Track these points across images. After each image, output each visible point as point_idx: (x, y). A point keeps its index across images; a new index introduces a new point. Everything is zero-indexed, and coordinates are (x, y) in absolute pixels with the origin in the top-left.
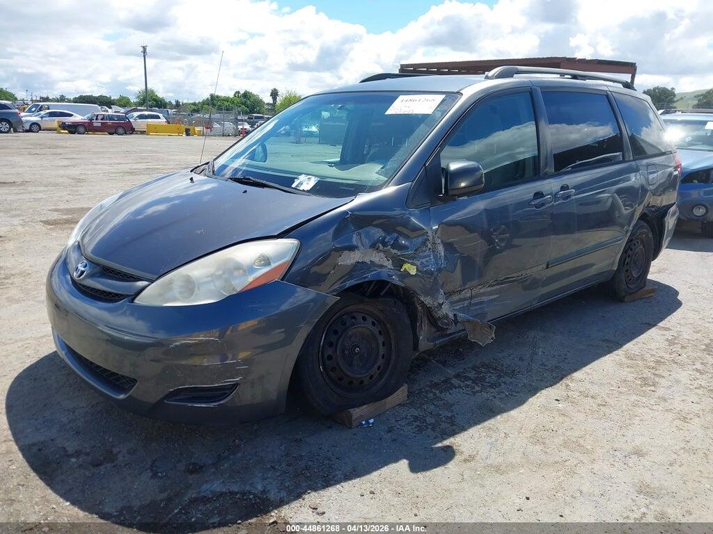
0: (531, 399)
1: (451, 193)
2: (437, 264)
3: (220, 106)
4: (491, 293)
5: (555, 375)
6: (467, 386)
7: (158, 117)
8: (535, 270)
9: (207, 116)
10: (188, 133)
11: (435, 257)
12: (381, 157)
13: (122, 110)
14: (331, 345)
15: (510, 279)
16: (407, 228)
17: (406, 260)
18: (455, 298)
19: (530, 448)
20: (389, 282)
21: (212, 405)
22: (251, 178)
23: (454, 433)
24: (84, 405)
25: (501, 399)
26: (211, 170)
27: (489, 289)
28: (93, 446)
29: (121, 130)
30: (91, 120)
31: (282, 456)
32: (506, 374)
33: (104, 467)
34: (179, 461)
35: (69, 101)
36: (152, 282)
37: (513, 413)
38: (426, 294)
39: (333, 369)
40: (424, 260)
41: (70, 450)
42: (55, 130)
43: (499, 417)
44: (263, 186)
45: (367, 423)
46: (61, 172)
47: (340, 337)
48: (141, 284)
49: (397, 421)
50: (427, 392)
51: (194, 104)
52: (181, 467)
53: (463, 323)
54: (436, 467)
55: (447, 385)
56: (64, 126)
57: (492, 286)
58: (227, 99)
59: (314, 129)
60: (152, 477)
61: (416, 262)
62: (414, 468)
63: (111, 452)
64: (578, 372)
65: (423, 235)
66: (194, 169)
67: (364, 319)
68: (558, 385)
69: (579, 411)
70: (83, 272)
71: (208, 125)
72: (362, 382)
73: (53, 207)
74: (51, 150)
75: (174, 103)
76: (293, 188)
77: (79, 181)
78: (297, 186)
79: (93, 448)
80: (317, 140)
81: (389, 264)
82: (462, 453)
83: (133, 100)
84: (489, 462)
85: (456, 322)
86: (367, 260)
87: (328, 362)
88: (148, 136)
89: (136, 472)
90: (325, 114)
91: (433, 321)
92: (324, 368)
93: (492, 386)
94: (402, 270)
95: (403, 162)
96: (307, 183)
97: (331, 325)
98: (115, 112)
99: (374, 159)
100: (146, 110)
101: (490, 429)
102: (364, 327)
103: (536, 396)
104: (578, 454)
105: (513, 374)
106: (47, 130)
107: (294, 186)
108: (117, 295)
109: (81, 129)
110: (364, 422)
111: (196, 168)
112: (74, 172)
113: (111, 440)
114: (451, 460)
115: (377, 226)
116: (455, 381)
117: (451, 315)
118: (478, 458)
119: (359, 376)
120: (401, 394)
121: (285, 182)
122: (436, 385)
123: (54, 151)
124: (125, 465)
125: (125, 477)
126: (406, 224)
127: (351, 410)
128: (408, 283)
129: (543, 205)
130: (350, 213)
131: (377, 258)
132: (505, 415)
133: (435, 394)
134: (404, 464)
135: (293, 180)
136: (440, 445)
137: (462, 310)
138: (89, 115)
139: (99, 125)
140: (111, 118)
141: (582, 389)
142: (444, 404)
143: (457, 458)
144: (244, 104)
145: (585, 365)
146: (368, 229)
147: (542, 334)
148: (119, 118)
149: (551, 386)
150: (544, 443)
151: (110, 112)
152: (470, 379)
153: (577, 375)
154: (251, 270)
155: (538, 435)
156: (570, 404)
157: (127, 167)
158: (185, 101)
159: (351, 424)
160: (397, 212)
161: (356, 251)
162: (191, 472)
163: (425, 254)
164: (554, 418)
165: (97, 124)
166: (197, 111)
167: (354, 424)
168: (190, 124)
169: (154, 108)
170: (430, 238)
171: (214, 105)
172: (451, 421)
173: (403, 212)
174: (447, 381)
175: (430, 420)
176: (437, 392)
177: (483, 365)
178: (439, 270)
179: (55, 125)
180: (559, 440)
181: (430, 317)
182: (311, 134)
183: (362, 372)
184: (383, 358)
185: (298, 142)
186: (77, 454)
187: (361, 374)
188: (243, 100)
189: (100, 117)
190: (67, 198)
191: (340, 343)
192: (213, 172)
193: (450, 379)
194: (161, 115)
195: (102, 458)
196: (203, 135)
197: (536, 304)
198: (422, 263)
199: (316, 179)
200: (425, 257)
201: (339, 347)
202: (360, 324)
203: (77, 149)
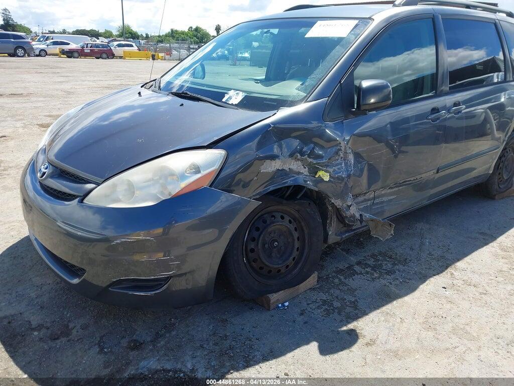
0: (421, 286)
1: (363, 108)
2: (348, 171)
3: (178, 37)
4: (391, 194)
5: (440, 264)
6: (367, 273)
7: (132, 46)
8: (428, 174)
9: (168, 45)
10: (153, 58)
11: (346, 164)
12: (302, 75)
13: (106, 40)
14: (253, 240)
15: (407, 183)
16: (323, 140)
17: (320, 167)
18: (361, 199)
19: (424, 334)
20: (304, 187)
21: (149, 294)
22: (188, 93)
23: (356, 318)
24: (51, 282)
25: (397, 285)
26: (157, 85)
27: (389, 191)
28: (53, 320)
29: (104, 56)
30: (83, 47)
31: (210, 336)
32: (399, 262)
33: (60, 341)
34: (124, 337)
35: (69, 33)
36: (98, 185)
37: (407, 299)
38: (337, 197)
39: (255, 261)
40: (336, 168)
41: (34, 324)
42: (57, 55)
43: (395, 302)
44: (198, 100)
45: (284, 306)
46: (57, 87)
47: (261, 233)
48: (89, 186)
49: (308, 304)
50: (333, 277)
51: (159, 36)
52: (124, 343)
53: (367, 221)
54: (342, 351)
55: (350, 271)
56: (63, 52)
57: (392, 188)
58: (183, 33)
59: (247, 55)
60: (98, 353)
61: (329, 169)
62: (324, 351)
63: (68, 326)
64: (461, 262)
65: (337, 145)
66: (144, 85)
67: (282, 218)
68: (444, 273)
69: (464, 299)
70: (44, 173)
71: (168, 52)
72: (279, 271)
73: (48, 114)
74: (52, 70)
75: (145, 36)
76: (223, 102)
77: (69, 93)
78: (227, 100)
79: (53, 322)
80: (249, 63)
81: (305, 171)
82: (364, 336)
83: (115, 33)
84: (388, 347)
85: (361, 221)
86: (286, 167)
87: (250, 255)
88: (125, 60)
89: (87, 347)
90: (255, 44)
91: (341, 218)
92: (247, 259)
93: (389, 273)
94: (317, 176)
95: (321, 79)
96: (235, 98)
97: (254, 222)
98: (102, 42)
99: (293, 77)
100: (123, 40)
101: (388, 313)
102: (281, 225)
103: (425, 284)
104: (466, 341)
105: (405, 262)
106: (53, 55)
107: (224, 100)
108: (70, 195)
109: (76, 54)
110: (280, 305)
111: (146, 84)
112: (67, 87)
113: (68, 315)
114: (355, 344)
115: (296, 137)
116: (357, 268)
117: (358, 216)
118: (378, 342)
119: (277, 266)
120: (312, 280)
121: (216, 97)
122: (340, 271)
123: (54, 70)
124: (78, 340)
125: (77, 351)
126: (322, 135)
127: (270, 296)
128: (321, 187)
129: (438, 119)
130: (272, 126)
131: (295, 165)
132: (400, 300)
133: (340, 280)
134: (314, 346)
135: (223, 95)
136: (345, 328)
137: (366, 209)
138: (82, 44)
139: (89, 51)
140: (97, 46)
141: (465, 278)
142: (348, 289)
143: (361, 341)
144: (196, 36)
145: (466, 255)
146: (288, 140)
147: (428, 226)
148: (103, 46)
149: (438, 274)
150: (435, 329)
151: (98, 42)
152: (370, 266)
153: (460, 264)
154: (182, 177)
155: (430, 321)
156: (456, 292)
157: (106, 84)
158: (153, 34)
159: (269, 307)
160: (314, 124)
161: (277, 160)
162: (133, 349)
163: (338, 162)
164: (443, 305)
165: (87, 51)
166: (161, 42)
167: (272, 307)
168: (156, 51)
169: (129, 39)
170: (343, 148)
171: (173, 37)
172: (354, 305)
173: (320, 125)
174: (350, 267)
175: (337, 304)
176: (342, 277)
177: (380, 253)
178: (349, 176)
179: (57, 51)
180: (448, 327)
181: (339, 216)
182: (244, 59)
183: (280, 262)
184: (297, 251)
185: (235, 65)
186: (39, 327)
187: (279, 264)
188: (195, 33)
189: (89, 46)
190: (59, 106)
191: (261, 238)
192: (159, 87)
193: (353, 266)
194: (134, 44)
195: (59, 332)
196: (165, 59)
197: (426, 203)
198: (334, 171)
199: (244, 94)
200: (337, 165)
201: (260, 241)
202: (278, 222)
203: (71, 69)
